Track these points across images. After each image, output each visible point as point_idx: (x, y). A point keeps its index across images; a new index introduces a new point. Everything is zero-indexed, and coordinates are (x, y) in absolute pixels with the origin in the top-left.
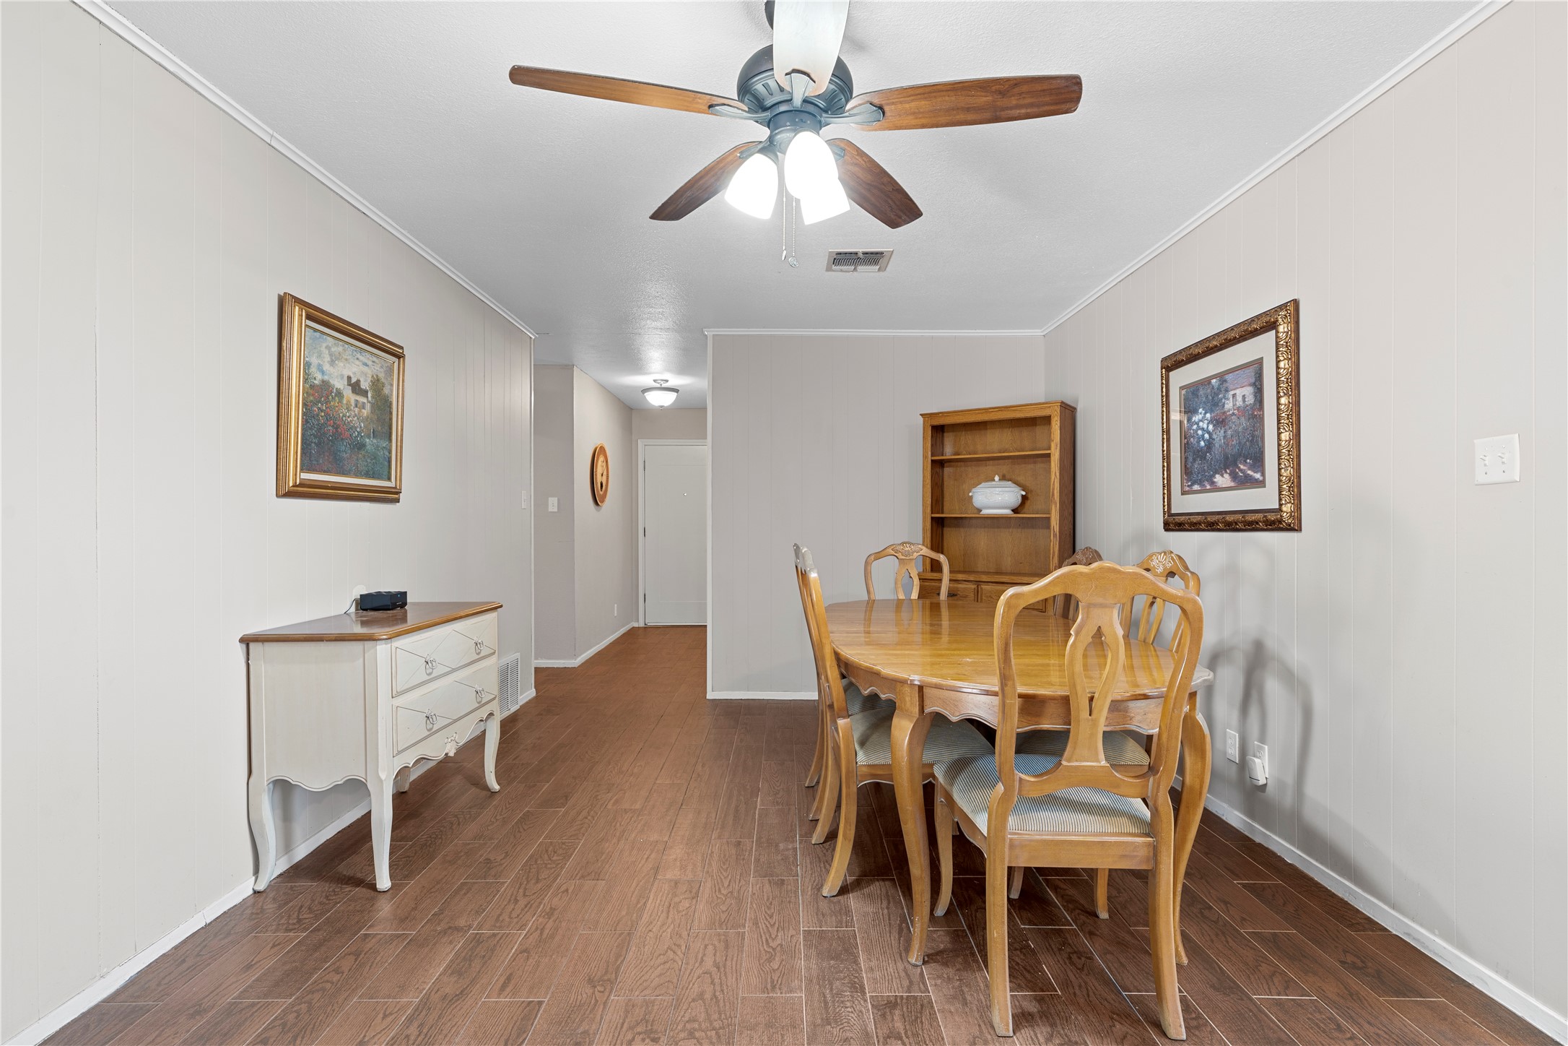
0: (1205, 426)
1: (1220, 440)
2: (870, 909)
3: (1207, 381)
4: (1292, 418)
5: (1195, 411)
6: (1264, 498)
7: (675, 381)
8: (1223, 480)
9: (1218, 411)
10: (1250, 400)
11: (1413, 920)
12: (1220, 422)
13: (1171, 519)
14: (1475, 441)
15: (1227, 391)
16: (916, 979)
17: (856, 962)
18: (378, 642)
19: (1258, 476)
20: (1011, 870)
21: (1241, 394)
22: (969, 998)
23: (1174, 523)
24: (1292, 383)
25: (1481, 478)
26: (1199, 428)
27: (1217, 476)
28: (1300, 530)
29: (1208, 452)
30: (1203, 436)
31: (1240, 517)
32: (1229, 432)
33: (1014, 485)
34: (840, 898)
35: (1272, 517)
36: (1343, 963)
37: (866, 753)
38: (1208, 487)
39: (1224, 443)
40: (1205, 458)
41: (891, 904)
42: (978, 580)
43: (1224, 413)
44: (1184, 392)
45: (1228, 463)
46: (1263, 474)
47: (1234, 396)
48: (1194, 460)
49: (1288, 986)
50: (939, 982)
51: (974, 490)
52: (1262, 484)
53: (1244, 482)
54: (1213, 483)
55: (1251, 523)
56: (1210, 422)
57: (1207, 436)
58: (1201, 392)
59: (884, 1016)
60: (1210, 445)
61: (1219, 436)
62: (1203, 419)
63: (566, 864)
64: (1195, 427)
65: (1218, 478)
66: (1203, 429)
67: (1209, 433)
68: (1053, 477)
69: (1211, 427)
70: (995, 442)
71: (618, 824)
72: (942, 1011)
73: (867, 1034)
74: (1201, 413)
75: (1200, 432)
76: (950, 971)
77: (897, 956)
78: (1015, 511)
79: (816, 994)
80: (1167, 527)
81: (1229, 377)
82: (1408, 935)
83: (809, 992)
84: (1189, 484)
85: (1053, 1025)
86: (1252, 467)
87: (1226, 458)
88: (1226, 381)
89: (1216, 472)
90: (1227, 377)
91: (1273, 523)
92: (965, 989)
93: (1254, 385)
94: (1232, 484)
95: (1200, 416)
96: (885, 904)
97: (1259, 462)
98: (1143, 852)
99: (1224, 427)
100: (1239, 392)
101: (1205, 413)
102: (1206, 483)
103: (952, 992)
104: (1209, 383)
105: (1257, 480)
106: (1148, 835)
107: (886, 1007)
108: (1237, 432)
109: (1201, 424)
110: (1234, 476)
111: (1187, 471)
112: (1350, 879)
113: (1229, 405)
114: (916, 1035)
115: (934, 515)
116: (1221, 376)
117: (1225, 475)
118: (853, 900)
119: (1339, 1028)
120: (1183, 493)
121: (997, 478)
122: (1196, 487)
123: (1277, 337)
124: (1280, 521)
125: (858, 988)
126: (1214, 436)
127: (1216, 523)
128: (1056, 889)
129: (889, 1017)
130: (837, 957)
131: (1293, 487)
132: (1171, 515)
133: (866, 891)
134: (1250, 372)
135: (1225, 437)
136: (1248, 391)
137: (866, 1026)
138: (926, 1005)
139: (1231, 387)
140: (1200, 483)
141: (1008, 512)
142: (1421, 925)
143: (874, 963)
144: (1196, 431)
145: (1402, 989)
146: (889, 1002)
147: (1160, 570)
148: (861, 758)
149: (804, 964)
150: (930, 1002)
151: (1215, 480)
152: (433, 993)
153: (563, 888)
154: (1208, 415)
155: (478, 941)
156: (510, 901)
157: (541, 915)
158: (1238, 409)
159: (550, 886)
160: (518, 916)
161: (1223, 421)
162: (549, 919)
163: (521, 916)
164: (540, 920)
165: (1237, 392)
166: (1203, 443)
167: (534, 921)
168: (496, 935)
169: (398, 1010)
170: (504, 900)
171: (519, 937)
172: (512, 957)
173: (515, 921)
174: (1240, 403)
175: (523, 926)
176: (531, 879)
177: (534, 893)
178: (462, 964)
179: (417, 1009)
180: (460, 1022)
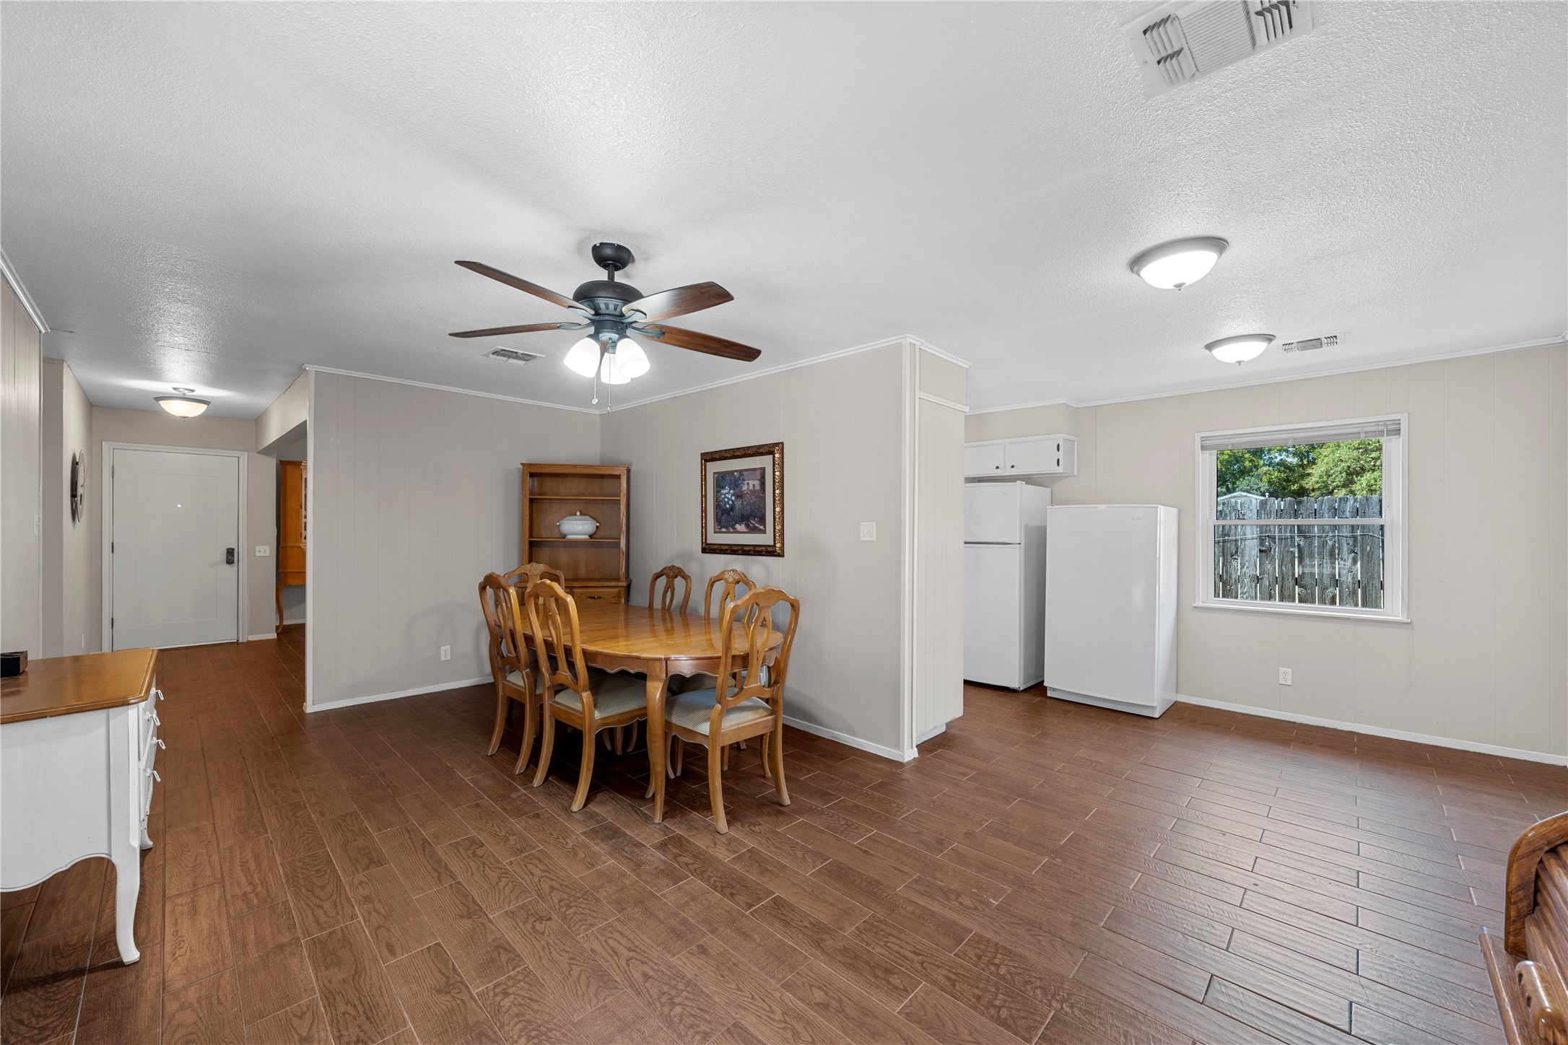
0: (730, 497)
1: (739, 506)
2: (609, 808)
3: (732, 473)
4: (780, 500)
5: (723, 488)
6: (765, 539)
7: (202, 391)
8: (740, 527)
9: (738, 490)
10: (758, 487)
11: (835, 730)
12: (739, 496)
13: (707, 547)
14: (861, 523)
15: (744, 480)
16: (665, 829)
17: (626, 835)
18: (130, 706)
19: (762, 527)
20: (723, 748)
21: (752, 484)
22: (697, 826)
23: (708, 549)
24: (780, 484)
25: (862, 539)
26: (725, 497)
28: (783, 556)
29: (731, 511)
30: (728, 502)
31: (752, 548)
32: (745, 502)
33: (591, 519)
34: (584, 809)
35: (770, 549)
36: (819, 755)
37: (599, 711)
38: (732, 530)
39: (741, 508)
40: (729, 515)
41: (618, 802)
42: (571, 585)
43: (742, 492)
44: (716, 476)
45: (744, 519)
46: (765, 527)
47: (748, 483)
48: (722, 515)
49: (809, 771)
50: (677, 825)
51: (562, 521)
52: (764, 532)
53: (753, 530)
54: (734, 528)
55: (758, 552)
56: (733, 495)
57: (731, 502)
58: (727, 478)
59: (664, 850)
60: (732, 507)
61: (738, 504)
62: (728, 493)
64: (723, 496)
65: (738, 526)
66: (728, 498)
67: (732, 501)
68: (622, 515)
69: (733, 498)
70: (572, 487)
72: (690, 836)
73: (664, 861)
74: (727, 489)
75: (726, 500)
76: (678, 819)
77: (645, 823)
78: (591, 536)
79: (620, 858)
80: (704, 551)
81: (745, 473)
82: (833, 737)
83: (616, 859)
84: (719, 528)
85: (740, 821)
86: (758, 523)
87: (743, 516)
88: (743, 475)
89: (737, 523)
90: (744, 473)
91: (771, 552)
92: (692, 823)
93: (760, 480)
94: (746, 530)
95: (727, 491)
96: (615, 803)
97: (762, 520)
98: (771, 723)
99: (741, 499)
100: (751, 483)
101: (730, 490)
102: (730, 528)
103: (687, 827)
104: (733, 474)
105: (761, 530)
106: (771, 715)
107: (663, 846)
108: (749, 503)
109: (727, 495)
110: (747, 526)
111: (718, 521)
112: (807, 721)
113: (745, 488)
114: (687, 851)
115: (531, 539)
116: (741, 472)
117: (742, 525)
118: (593, 807)
119: (832, 779)
120: (715, 532)
121: (578, 513)
122: (723, 530)
123: (774, 459)
124: (775, 551)
125: (640, 845)
126: (736, 503)
127: (737, 550)
128: (694, 765)
129: (668, 850)
130: (614, 837)
131: (780, 535)
132: (707, 544)
133: (597, 800)
134: (758, 473)
135: (742, 505)
136: (757, 483)
137: (661, 860)
138: (680, 838)
139: (746, 478)
140: (726, 527)
141: (586, 537)
142: (838, 731)
143: (636, 832)
144: (724, 499)
145: (842, 758)
146: (661, 844)
147: (731, 580)
148: (597, 715)
149: (598, 848)
150: (681, 835)
151: (736, 527)
152: (327, 985)
153: (356, 882)
154: (732, 491)
155: (321, 942)
156: (312, 909)
157: (360, 904)
158: (750, 491)
159: (341, 886)
160: (338, 914)
161: (741, 496)
162: (373, 903)
163: (341, 912)
164: (365, 907)
165: (750, 482)
166: (728, 506)
167: (359, 910)
168: (334, 931)
169: (308, 1008)
170: (305, 911)
171: (360, 923)
172: (372, 935)
173: (339, 917)
174: (751, 488)
175: (353, 917)
176: (313, 889)
177: (331, 896)
178: (328, 959)
179: (327, 999)
180: (382, 984)
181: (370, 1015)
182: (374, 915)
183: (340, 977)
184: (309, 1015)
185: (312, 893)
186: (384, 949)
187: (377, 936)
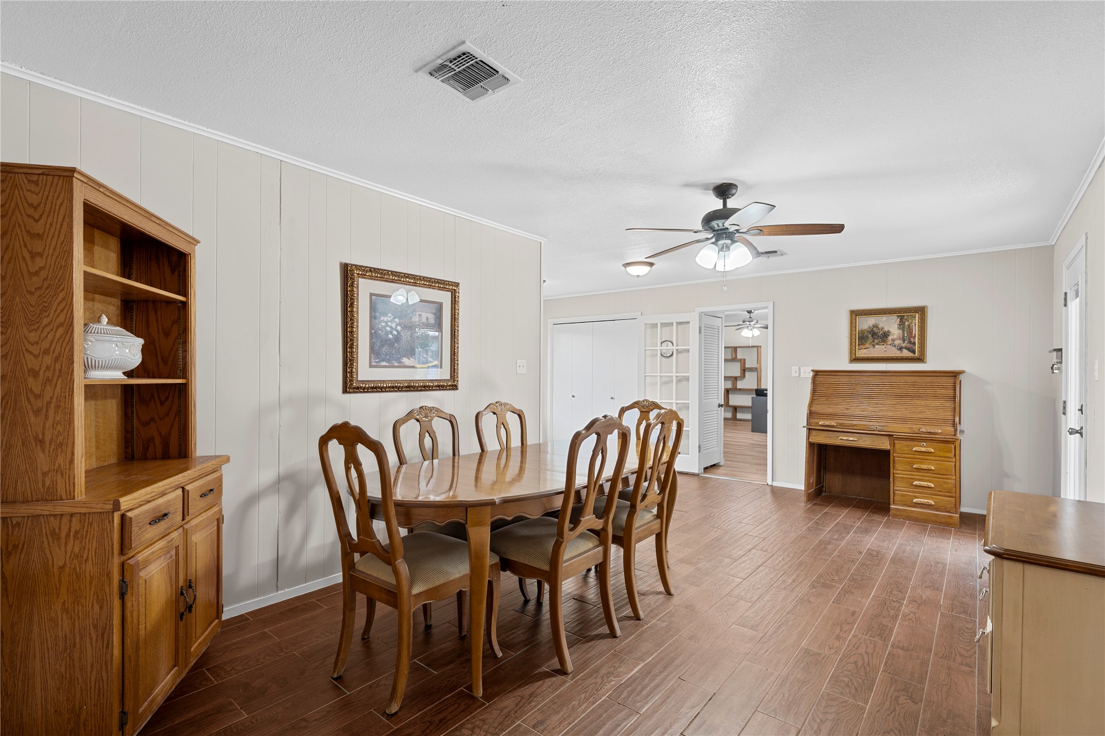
0: (394, 326)
1: (407, 337)
5: (384, 315)
8: (410, 361)
9: (405, 320)
12: (407, 327)
13: (354, 385)
15: (413, 312)
21: (425, 317)
25: (518, 372)
26: (388, 326)
27: (404, 358)
29: (396, 343)
30: (391, 331)
32: (415, 335)
38: (396, 365)
39: (411, 340)
40: (393, 346)
43: (411, 322)
44: (372, 297)
45: (415, 353)
46: (440, 362)
48: (382, 346)
53: (425, 365)
54: (400, 362)
56: (398, 324)
57: (395, 332)
60: (397, 339)
61: (406, 335)
62: (391, 321)
63: (835, 670)
64: (383, 324)
65: (405, 360)
66: (391, 327)
67: (397, 331)
69: (399, 328)
71: (786, 696)
74: (390, 317)
75: (388, 329)
80: (346, 388)
84: (377, 360)
86: (431, 357)
89: (404, 356)
99: (411, 330)
101: (394, 318)
102: (394, 362)
109: (389, 324)
111: (374, 352)
113: (415, 319)
117: (411, 359)
120: (371, 367)
122: (384, 364)
123: (452, 297)
124: (451, 386)
126: (402, 334)
127: (402, 387)
132: (354, 382)
134: (433, 307)
135: (411, 337)
139: (417, 310)
140: (388, 361)
144: (385, 327)
151: (403, 361)
152: (892, 621)
153: (833, 651)
154: (397, 320)
155: (881, 637)
156: (872, 654)
157: (845, 638)
158: (423, 323)
159: (843, 656)
160: (861, 643)
161: (410, 327)
162: (838, 635)
163: (859, 642)
164: (844, 636)
165: (423, 314)
166: (390, 336)
167: (849, 636)
168: (871, 636)
169: (906, 620)
170: (877, 657)
171: (855, 631)
172: (855, 623)
173: (861, 641)
174: (424, 320)
175: (854, 636)
176: (861, 666)
177: (855, 654)
178: (884, 628)
179: (896, 618)
180: (870, 608)
181: (884, 604)
182: (844, 629)
183: (885, 620)
184: (907, 618)
185: (864, 663)
186: (856, 615)
187: (854, 621)
